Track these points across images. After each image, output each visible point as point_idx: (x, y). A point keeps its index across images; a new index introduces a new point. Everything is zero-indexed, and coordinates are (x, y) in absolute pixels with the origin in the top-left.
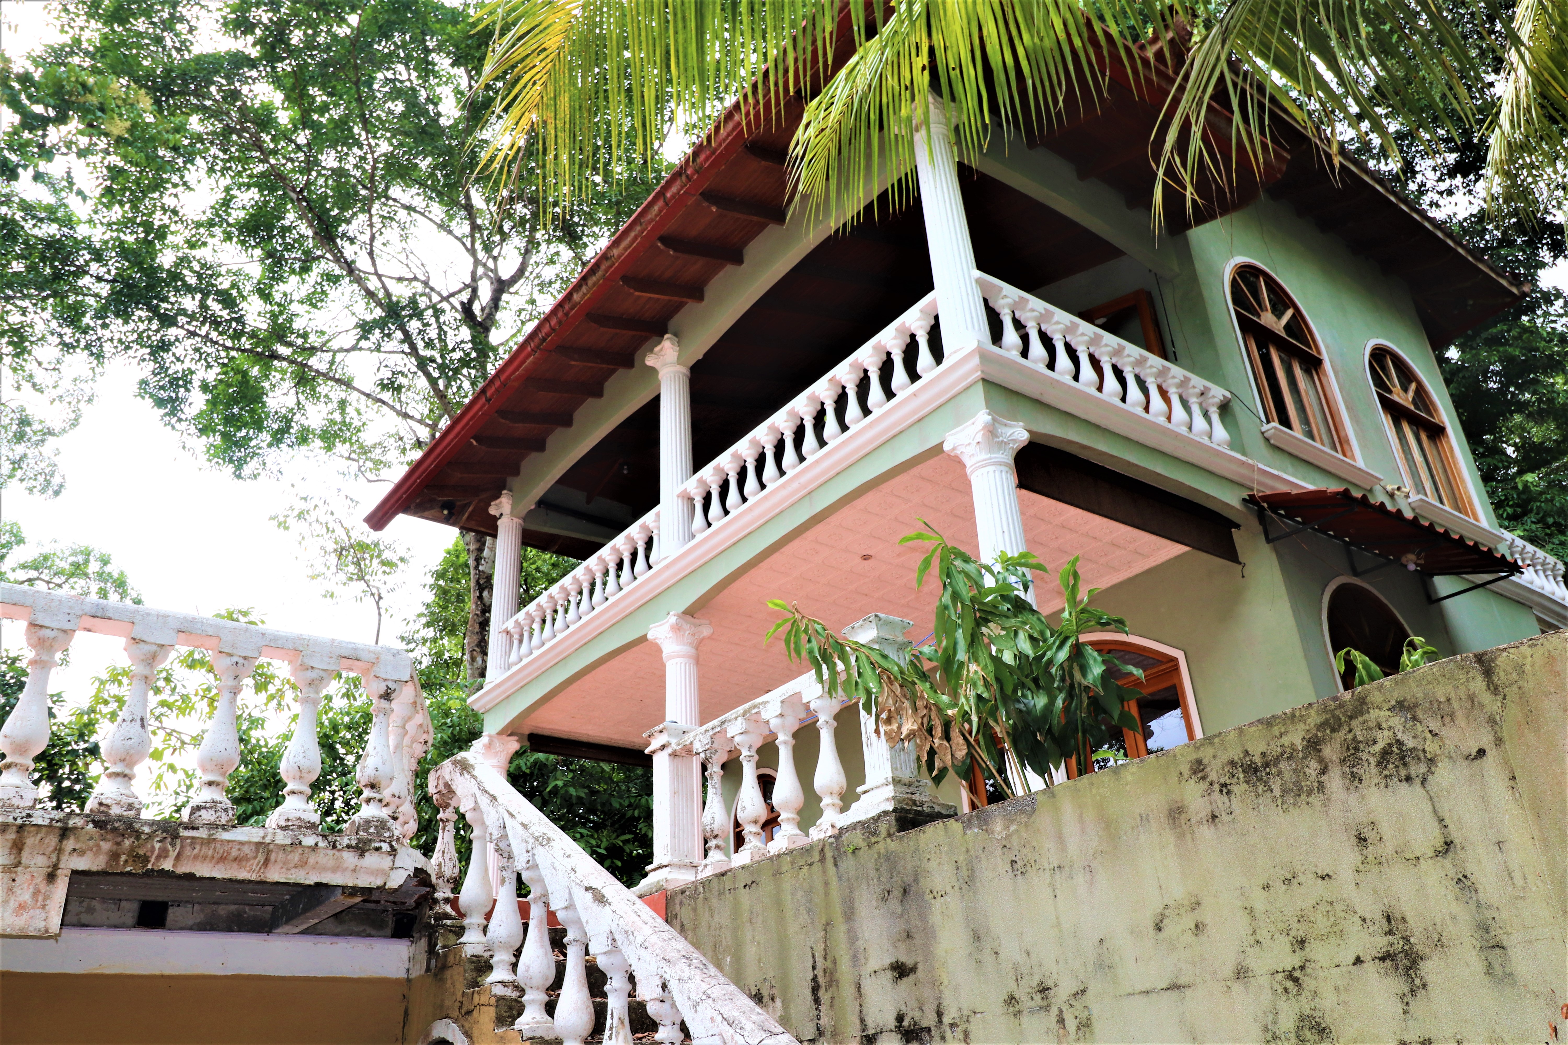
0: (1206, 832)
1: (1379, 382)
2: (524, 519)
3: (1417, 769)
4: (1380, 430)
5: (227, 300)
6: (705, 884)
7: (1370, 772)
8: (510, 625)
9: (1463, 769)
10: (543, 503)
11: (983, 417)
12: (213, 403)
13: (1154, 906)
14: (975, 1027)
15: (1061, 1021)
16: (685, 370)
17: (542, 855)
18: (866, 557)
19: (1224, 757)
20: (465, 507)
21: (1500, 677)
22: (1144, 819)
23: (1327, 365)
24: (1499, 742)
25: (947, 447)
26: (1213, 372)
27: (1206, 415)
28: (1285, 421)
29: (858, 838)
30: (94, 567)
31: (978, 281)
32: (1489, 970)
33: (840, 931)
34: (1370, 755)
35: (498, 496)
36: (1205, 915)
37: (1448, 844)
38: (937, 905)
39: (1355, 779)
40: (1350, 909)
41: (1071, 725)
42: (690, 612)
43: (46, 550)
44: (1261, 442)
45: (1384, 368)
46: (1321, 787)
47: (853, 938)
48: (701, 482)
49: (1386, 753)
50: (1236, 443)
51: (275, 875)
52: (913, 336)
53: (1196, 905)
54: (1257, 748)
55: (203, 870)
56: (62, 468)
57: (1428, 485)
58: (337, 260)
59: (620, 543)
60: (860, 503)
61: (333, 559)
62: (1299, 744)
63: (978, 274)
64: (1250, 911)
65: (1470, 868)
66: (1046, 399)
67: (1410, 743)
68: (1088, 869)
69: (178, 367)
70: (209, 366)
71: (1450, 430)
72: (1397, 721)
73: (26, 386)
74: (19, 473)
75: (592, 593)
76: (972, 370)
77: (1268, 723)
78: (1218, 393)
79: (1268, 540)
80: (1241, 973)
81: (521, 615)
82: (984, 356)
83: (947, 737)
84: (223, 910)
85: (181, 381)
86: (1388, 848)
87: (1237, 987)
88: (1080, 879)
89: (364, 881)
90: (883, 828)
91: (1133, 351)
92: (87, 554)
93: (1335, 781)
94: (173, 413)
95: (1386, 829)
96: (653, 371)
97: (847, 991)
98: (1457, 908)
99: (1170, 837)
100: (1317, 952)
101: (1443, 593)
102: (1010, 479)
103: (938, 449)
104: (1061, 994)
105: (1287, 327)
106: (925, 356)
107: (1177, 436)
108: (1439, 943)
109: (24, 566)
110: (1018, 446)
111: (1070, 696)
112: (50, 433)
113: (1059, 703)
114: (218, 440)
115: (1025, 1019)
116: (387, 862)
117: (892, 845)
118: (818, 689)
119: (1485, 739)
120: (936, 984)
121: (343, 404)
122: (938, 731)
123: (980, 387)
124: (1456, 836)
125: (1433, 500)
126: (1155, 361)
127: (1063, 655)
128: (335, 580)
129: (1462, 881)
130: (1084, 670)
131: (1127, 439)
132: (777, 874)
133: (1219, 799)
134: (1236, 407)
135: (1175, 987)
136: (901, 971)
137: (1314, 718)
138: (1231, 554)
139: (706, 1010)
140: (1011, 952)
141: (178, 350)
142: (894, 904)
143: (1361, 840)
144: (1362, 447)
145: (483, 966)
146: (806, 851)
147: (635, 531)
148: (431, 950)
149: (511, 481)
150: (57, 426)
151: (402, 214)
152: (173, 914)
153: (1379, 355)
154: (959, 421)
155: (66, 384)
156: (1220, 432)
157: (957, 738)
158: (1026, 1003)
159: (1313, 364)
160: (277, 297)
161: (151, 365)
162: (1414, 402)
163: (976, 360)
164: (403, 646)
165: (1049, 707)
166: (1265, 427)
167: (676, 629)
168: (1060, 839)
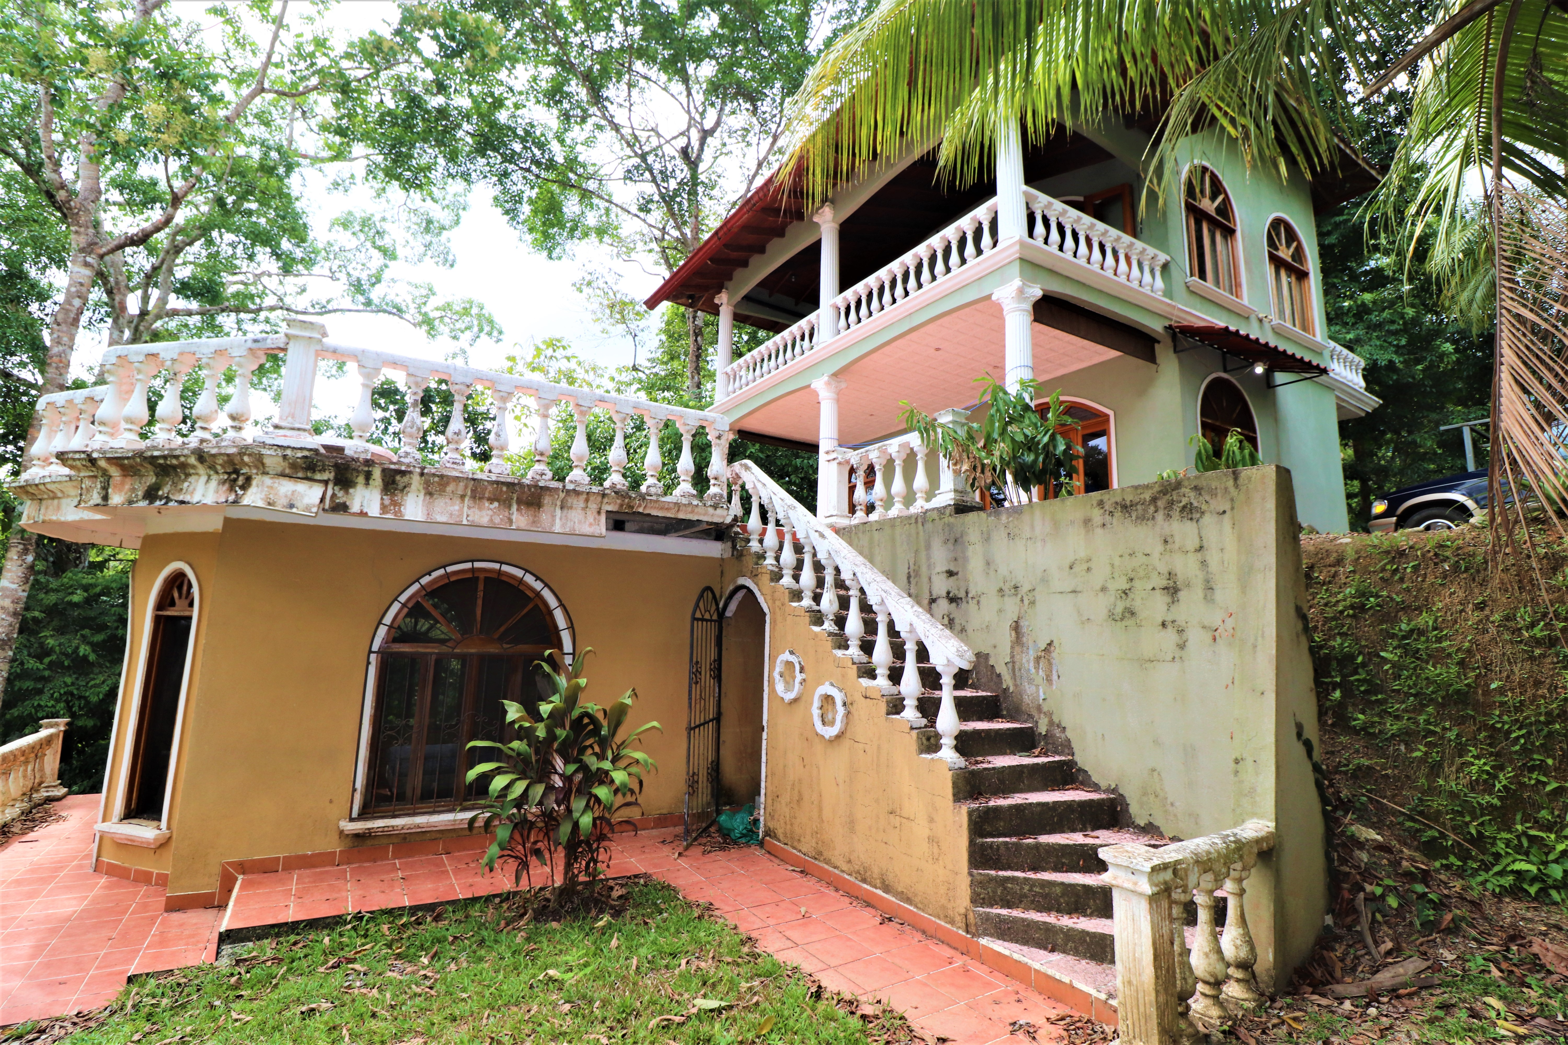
0: (1099, 531)
1: (1271, 243)
2: (735, 306)
3: (1196, 515)
4: (1263, 277)
5: (541, 146)
6: (857, 526)
7: (1176, 514)
8: (728, 369)
9: (1215, 518)
10: (747, 298)
11: (1017, 282)
12: (535, 212)
13: (1071, 558)
14: (983, 600)
15: (1022, 600)
16: (837, 226)
17: (791, 513)
18: (938, 349)
19: (1113, 500)
20: (700, 298)
21: (1241, 481)
22: (1072, 522)
23: (1239, 234)
24: (1232, 508)
25: (994, 298)
26: (1162, 243)
27: (1152, 271)
28: (1202, 275)
29: (935, 515)
30: (474, 311)
31: (1025, 193)
32: (1205, 597)
33: (923, 554)
34: (1177, 507)
35: (719, 292)
36: (1092, 565)
37: (1201, 547)
38: (971, 548)
39: (1169, 516)
40: (1155, 569)
41: (1044, 471)
42: (835, 375)
43: (449, 300)
44: (1184, 288)
45: (1278, 235)
46: (1153, 518)
47: (929, 558)
48: (845, 299)
49: (1184, 507)
50: (1168, 292)
51: (681, 516)
52: (980, 224)
53: (1089, 560)
54: (1129, 498)
55: (654, 513)
56: (453, 251)
57: (1288, 312)
58: (604, 117)
59: (795, 329)
60: (939, 322)
61: (608, 311)
62: (1148, 499)
63: (1025, 188)
64: (1112, 565)
65: (1208, 558)
66: (1055, 269)
67: (1195, 504)
68: (1044, 540)
69: (514, 188)
70: (532, 188)
71: (1312, 275)
72: (1192, 494)
73: (428, 199)
74: (429, 253)
75: (777, 357)
76: (1015, 252)
77: (1136, 488)
78: (1163, 257)
79: (1175, 351)
80: (1104, 589)
81: (735, 365)
82: (1022, 243)
83: (983, 472)
84: (646, 525)
85: (517, 199)
86: (1177, 546)
87: (1101, 594)
88: (1039, 544)
89: (716, 520)
90: (948, 512)
91: (1114, 232)
92: (471, 302)
93: (1160, 516)
94: (513, 219)
95: (1177, 539)
96: (817, 226)
97: (925, 579)
98: (1199, 573)
99: (1082, 531)
100: (1137, 584)
101: (1278, 382)
102: (1028, 318)
103: (989, 297)
104: (1024, 590)
105: (1218, 210)
106: (986, 239)
107: (1131, 289)
108: (1188, 585)
109: (437, 309)
110: (1034, 299)
111: (1046, 456)
112: (443, 228)
113: (1041, 459)
114: (539, 236)
115: (1006, 598)
116: (725, 513)
117: (952, 520)
118: (919, 441)
119: (1227, 506)
120: (966, 580)
121: (607, 210)
122: (979, 470)
123: (1018, 262)
124: (1205, 544)
125: (1289, 325)
126: (1127, 239)
127: (1046, 439)
128: (607, 324)
129: (1204, 563)
130: (1055, 447)
131: (1100, 291)
132: (893, 526)
133: (1108, 518)
134: (1172, 266)
135: (1074, 592)
136: (951, 574)
137: (1157, 488)
138: (1151, 358)
139: (874, 585)
140: (1003, 570)
141: (514, 177)
142: (950, 545)
143: (1166, 542)
144: (1250, 288)
145: (762, 556)
146: (909, 518)
147: (803, 324)
148: (734, 547)
149: (727, 283)
150: (447, 223)
151: (642, 82)
152: (627, 526)
153: (1277, 223)
154: (1003, 282)
155: (449, 197)
156: (1159, 283)
157: (988, 474)
158: (1007, 591)
159: (1229, 233)
160: (568, 141)
161: (499, 188)
162: (1293, 257)
163: (1017, 247)
164: (649, 364)
165: (1035, 461)
166: (1189, 279)
167: (828, 384)
168: (1032, 527)
